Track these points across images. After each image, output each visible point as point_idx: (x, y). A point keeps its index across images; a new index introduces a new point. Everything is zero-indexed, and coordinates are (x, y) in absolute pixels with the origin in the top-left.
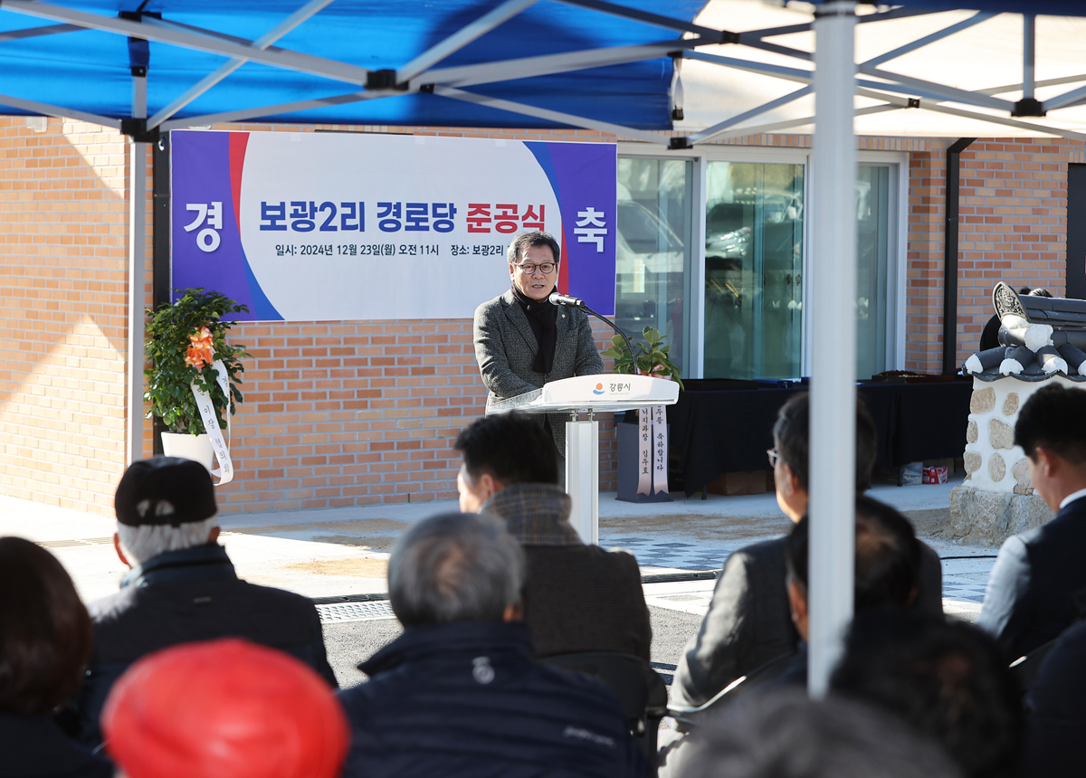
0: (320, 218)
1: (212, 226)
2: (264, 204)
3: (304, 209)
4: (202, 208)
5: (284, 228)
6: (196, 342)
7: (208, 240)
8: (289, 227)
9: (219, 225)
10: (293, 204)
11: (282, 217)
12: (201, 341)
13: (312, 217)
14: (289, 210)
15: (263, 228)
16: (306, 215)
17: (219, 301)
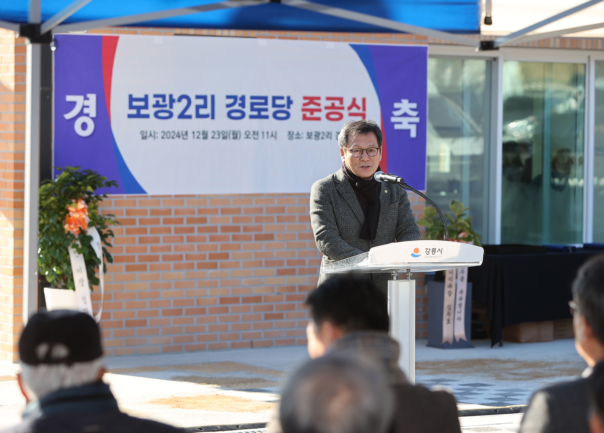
0: (178, 108)
1: (87, 115)
2: (130, 96)
3: (164, 100)
4: (79, 99)
5: (147, 116)
6: (73, 212)
7: (84, 126)
8: (152, 116)
9: (93, 114)
10: (155, 96)
11: (146, 107)
12: (78, 211)
13: (171, 107)
14: (152, 101)
15: (130, 116)
16: (165, 106)
17: (94, 178)
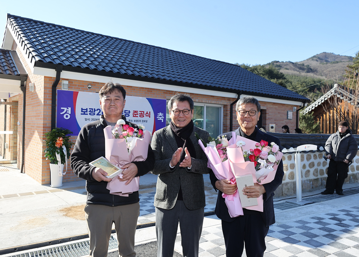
0: (97, 112)
1: (68, 113)
2: (82, 109)
3: (92, 110)
4: (65, 109)
5: (87, 114)
6: (58, 141)
7: (67, 116)
8: (88, 114)
9: (70, 113)
10: (90, 109)
11: (87, 112)
12: (60, 141)
13: (95, 112)
14: (89, 110)
15: (81, 114)
16: (93, 112)
17: (65, 131)
